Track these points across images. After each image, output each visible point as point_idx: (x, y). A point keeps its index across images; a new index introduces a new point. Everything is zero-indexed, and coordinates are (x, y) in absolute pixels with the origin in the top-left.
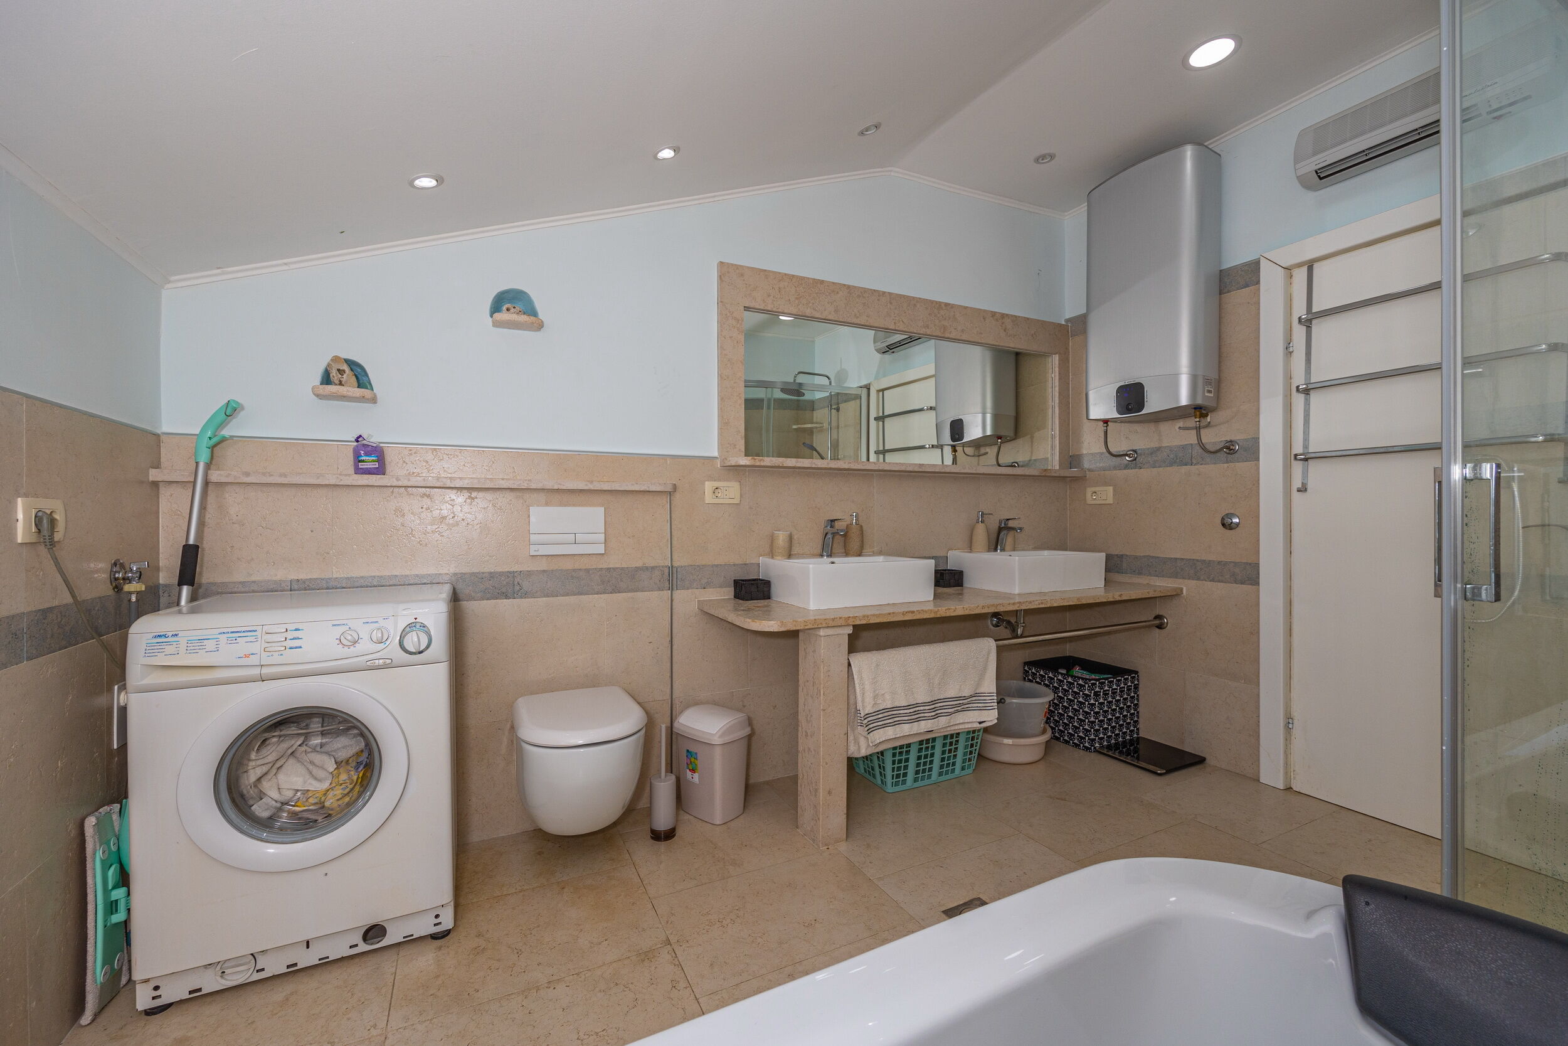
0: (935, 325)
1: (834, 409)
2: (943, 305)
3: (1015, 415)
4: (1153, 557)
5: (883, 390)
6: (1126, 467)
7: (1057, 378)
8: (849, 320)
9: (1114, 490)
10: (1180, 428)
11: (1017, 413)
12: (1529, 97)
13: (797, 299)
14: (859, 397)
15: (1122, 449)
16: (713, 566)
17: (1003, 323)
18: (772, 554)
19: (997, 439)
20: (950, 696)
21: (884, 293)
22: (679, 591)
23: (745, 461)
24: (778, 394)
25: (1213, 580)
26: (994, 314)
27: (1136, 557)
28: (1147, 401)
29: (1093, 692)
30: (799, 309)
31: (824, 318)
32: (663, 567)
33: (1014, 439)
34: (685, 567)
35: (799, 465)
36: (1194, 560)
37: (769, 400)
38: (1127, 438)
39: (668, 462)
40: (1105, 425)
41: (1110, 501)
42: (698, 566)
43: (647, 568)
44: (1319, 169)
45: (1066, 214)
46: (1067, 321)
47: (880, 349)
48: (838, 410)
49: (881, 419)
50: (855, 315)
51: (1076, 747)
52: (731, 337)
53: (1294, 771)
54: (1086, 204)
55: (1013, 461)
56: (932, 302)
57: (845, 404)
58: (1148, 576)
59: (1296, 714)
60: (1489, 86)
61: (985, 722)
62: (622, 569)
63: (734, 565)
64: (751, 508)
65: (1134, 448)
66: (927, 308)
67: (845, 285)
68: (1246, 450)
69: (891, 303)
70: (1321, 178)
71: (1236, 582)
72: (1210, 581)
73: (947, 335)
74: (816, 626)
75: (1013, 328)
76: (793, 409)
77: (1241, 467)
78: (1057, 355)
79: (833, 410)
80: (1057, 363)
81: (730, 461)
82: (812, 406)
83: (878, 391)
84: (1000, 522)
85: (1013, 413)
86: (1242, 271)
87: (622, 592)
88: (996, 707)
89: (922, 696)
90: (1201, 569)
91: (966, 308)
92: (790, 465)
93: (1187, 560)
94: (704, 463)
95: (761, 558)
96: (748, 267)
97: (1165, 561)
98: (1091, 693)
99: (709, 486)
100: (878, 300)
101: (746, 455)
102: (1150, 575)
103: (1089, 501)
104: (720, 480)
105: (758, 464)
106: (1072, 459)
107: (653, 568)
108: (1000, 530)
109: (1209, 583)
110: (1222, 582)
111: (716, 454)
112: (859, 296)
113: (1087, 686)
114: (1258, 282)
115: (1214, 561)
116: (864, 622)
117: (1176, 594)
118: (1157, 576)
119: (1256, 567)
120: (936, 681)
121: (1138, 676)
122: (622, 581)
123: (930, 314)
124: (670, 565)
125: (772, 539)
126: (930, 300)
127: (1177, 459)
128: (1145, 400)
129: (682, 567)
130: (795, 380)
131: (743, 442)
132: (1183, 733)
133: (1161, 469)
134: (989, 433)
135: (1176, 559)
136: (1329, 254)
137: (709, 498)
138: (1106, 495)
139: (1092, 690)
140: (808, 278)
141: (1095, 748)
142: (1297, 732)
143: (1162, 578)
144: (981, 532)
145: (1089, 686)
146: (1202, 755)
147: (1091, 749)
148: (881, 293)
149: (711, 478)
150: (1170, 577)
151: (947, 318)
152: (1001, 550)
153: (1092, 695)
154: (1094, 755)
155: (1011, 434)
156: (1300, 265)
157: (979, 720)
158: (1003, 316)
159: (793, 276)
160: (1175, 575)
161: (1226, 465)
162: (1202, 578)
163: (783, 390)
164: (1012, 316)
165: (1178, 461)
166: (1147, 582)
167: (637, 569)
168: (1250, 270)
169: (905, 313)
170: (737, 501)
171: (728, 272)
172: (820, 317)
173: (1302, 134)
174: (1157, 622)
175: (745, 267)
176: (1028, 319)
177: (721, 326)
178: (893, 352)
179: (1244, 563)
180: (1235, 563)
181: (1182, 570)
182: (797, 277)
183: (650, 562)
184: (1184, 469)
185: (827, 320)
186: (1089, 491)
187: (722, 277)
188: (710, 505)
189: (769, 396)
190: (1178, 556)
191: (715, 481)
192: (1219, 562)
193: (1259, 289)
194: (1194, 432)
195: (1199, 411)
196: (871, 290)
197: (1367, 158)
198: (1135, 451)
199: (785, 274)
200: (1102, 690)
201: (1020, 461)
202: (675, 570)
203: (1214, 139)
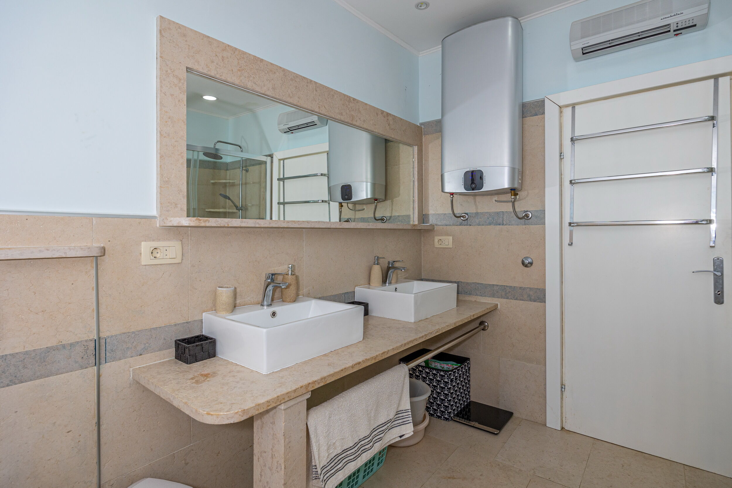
0: (346, 113)
1: (245, 170)
2: (352, 99)
3: (385, 185)
4: (478, 284)
5: (284, 160)
6: (461, 224)
7: (417, 161)
8: (284, 98)
9: (453, 239)
10: (496, 200)
11: (386, 183)
12: (695, 25)
13: (239, 70)
14: (265, 163)
15: (459, 212)
16: (151, 330)
17: (388, 120)
18: (214, 308)
19: (375, 200)
20: (381, 423)
21: (311, 81)
22: (108, 364)
23: (186, 221)
24: (202, 157)
25: (517, 299)
26: (383, 112)
27: (467, 283)
28: (485, 183)
29: (450, 379)
30: (241, 81)
31: (263, 92)
32: (86, 341)
33: (384, 201)
34: (116, 336)
35: (243, 225)
36: (504, 286)
37: (195, 161)
38: (461, 205)
39: (94, 222)
40: (452, 196)
41: (451, 246)
42: (133, 333)
43: (64, 346)
44: (583, 48)
45: (421, 53)
46: (421, 124)
47: (283, 130)
48: (247, 171)
49: (282, 180)
50: (289, 95)
51: (439, 418)
52: (172, 95)
53: (566, 417)
54: (441, 46)
55: (382, 216)
56: (345, 95)
57: (253, 167)
58: (475, 296)
59: (566, 382)
60: (679, 14)
61: (404, 435)
62: (26, 353)
63: (175, 325)
64: (193, 266)
65: (466, 212)
66: (341, 100)
67: (280, 67)
68: (536, 217)
69: (316, 91)
70: (583, 54)
71: (531, 300)
72: (515, 300)
73: (354, 123)
74: (279, 403)
75: (393, 124)
76: (211, 169)
77: (534, 228)
78: (417, 146)
79: (243, 171)
80: (416, 151)
81: (171, 221)
82: (227, 167)
83: (280, 160)
84: (389, 263)
85: (385, 184)
86: (533, 105)
87: (26, 381)
88: (412, 421)
89: (364, 432)
90: (509, 292)
91: (366, 104)
92: (235, 225)
93: (500, 286)
94: (140, 223)
95: (204, 314)
96: (191, 30)
97: (486, 286)
98: (449, 381)
99: (145, 247)
100: (307, 86)
101: (188, 216)
102: (477, 295)
103: (437, 245)
104: (159, 240)
105: (203, 224)
106: (423, 217)
107: (71, 345)
108: (389, 269)
109: (514, 301)
110: (522, 300)
111: (154, 212)
112: (292, 80)
113: (446, 376)
114: (543, 113)
115: (517, 287)
116: (322, 384)
117: (494, 309)
118: (481, 296)
119: (543, 291)
120: (372, 415)
121: (470, 362)
122: (25, 367)
123: (343, 104)
124: (95, 338)
125: (215, 296)
126: (343, 94)
127: (494, 221)
128: (484, 182)
129: (112, 336)
130: (214, 147)
131: (185, 201)
132: (498, 397)
133: (483, 227)
134: (369, 197)
135: (493, 285)
136: (583, 101)
137: (146, 259)
138: (448, 241)
139: (450, 378)
140: (250, 54)
141: (451, 418)
142: (566, 393)
143: (484, 297)
144: (377, 272)
145: (448, 376)
146: (510, 411)
147: (449, 419)
148: (309, 81)
149: (148, 238)
150: (490, 297)
151: (354, 110)
152: (389, 283)
153: (449, 382)
154: (451, 423)
155: (383, 198)
156: (567, 106)
157: (400, 435)
158: (388, 114)
159: (236, 49)
160: (493, 295)
161: (524, 226)
162: (510, 297)
163: (205, 154)
164: (393, 115)
165: (494, 222)
166: (475, 300)
167: (49, 350)
168: (538, 105)
169: (326, 100)
170: (178, 260)
171: (169, 29)
172: (259, 91)
173: (573, 24)
174: (482, 327)
175: (188, 28)
176: (401, 119)
177: (161, 82)
178: (292, 133)
179: (536, 289)
180: (531, 289)
181: (497, 292)
182: (240, 51)
183: (68, 338)
184: (498, 227)
185: (266, 95)
186: (436, 239)
187: (163, 32)
188: (147, 267)
189: (196, 157)
190: (495, 283)
191: (153, 240)
192: (520, 288)
193: (544, 118)
194: (511, 204)
195: (513, 191)
196: (301, 76)
197: (610, 45)
198: (467, 214)
199: (229, 46)
200: (454, 377)
201: (388, 216)
202: (103, 342)
203: (523, 18)
